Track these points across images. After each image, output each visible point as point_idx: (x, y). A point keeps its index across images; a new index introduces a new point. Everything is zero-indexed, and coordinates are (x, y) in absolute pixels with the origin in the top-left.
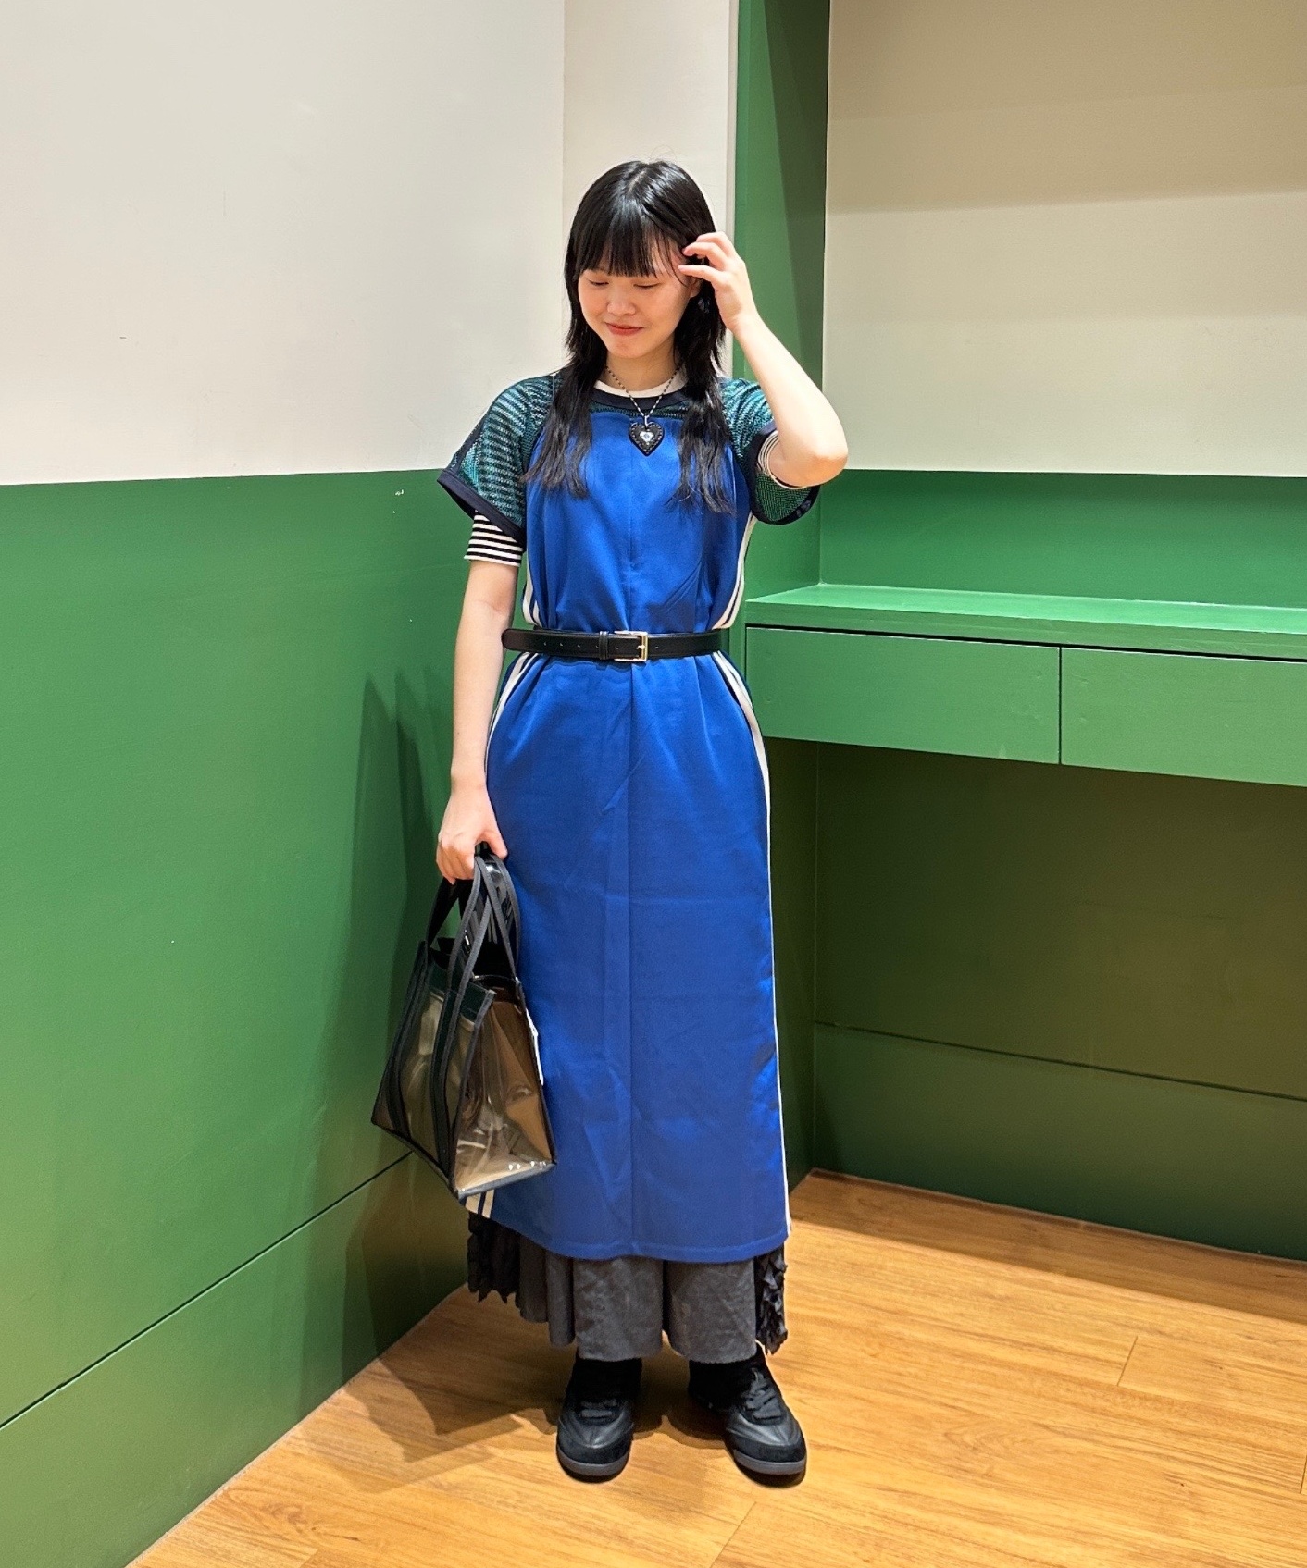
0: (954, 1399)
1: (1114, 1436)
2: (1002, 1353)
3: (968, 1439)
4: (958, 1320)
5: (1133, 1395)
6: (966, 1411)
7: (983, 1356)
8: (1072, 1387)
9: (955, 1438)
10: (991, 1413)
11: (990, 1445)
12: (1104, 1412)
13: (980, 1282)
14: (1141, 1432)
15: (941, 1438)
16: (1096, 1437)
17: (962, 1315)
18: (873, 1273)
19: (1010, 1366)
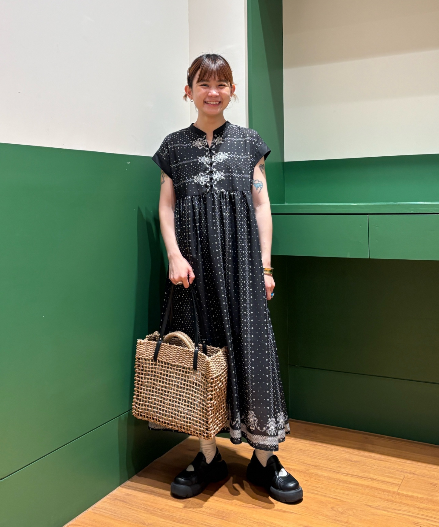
0: (336, 496)
1: (395, 509)
2: (354, 480)
3: (340, 510)
4: (338, 469)
5: (403, 495)
6: (340, 500)
9: (335, 509)
10: (349, 501)
11: (348, 512)
14: (405, 508)
15: (331, 509)
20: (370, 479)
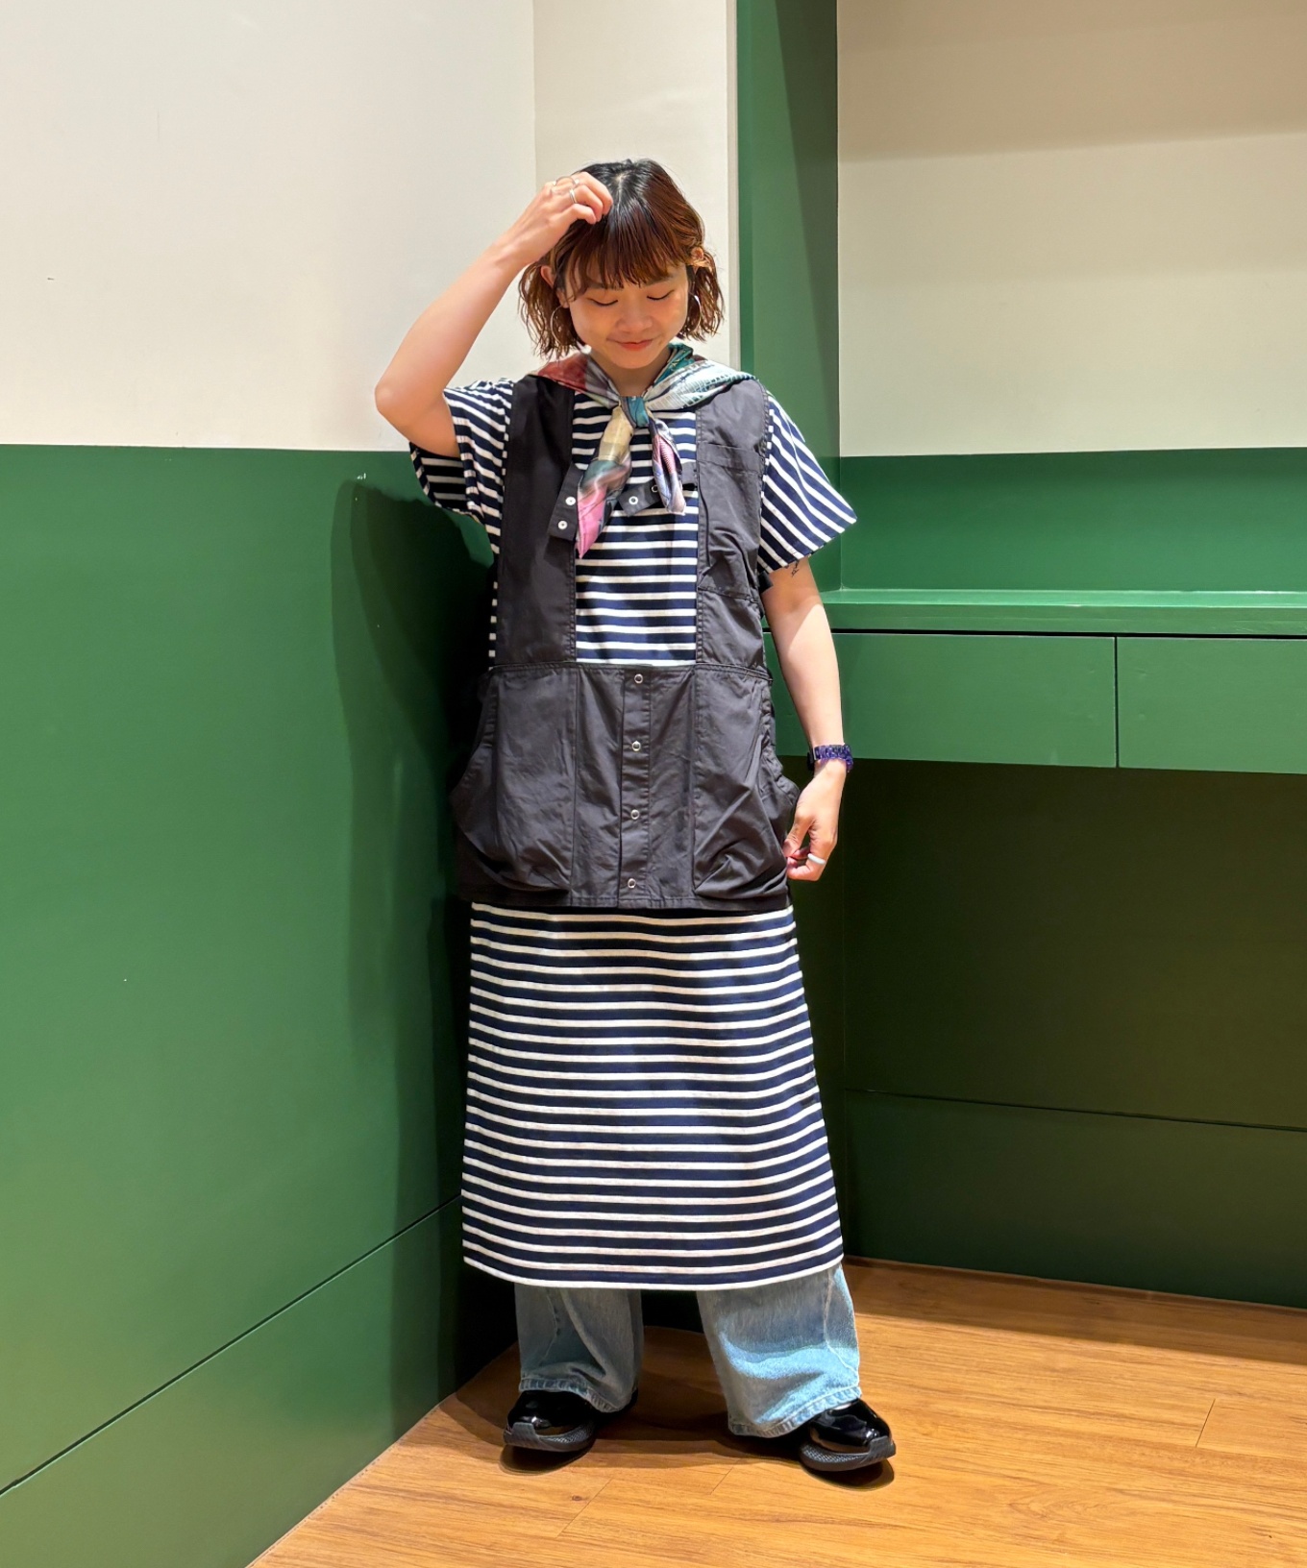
0: (1019, 1470)
1: (1194, 1496)
2: (1067, 1423)
3: (1035, 1507)
4: (1018, 1395)
5: (1214, 1455)
6: (1032, 1481)
7: (1047, 1427)
9: (1020, 1507)
10: (1060, 1482)
11: (1061, 1512)
12: (1181, 1473)
14: (1223, 1489)
15: (1006, 1508)
16: (1174, 1498)
17: (1021, 1389)
18: (921, 1354)
19: (1078, 1435)
20: (1114, 1416)
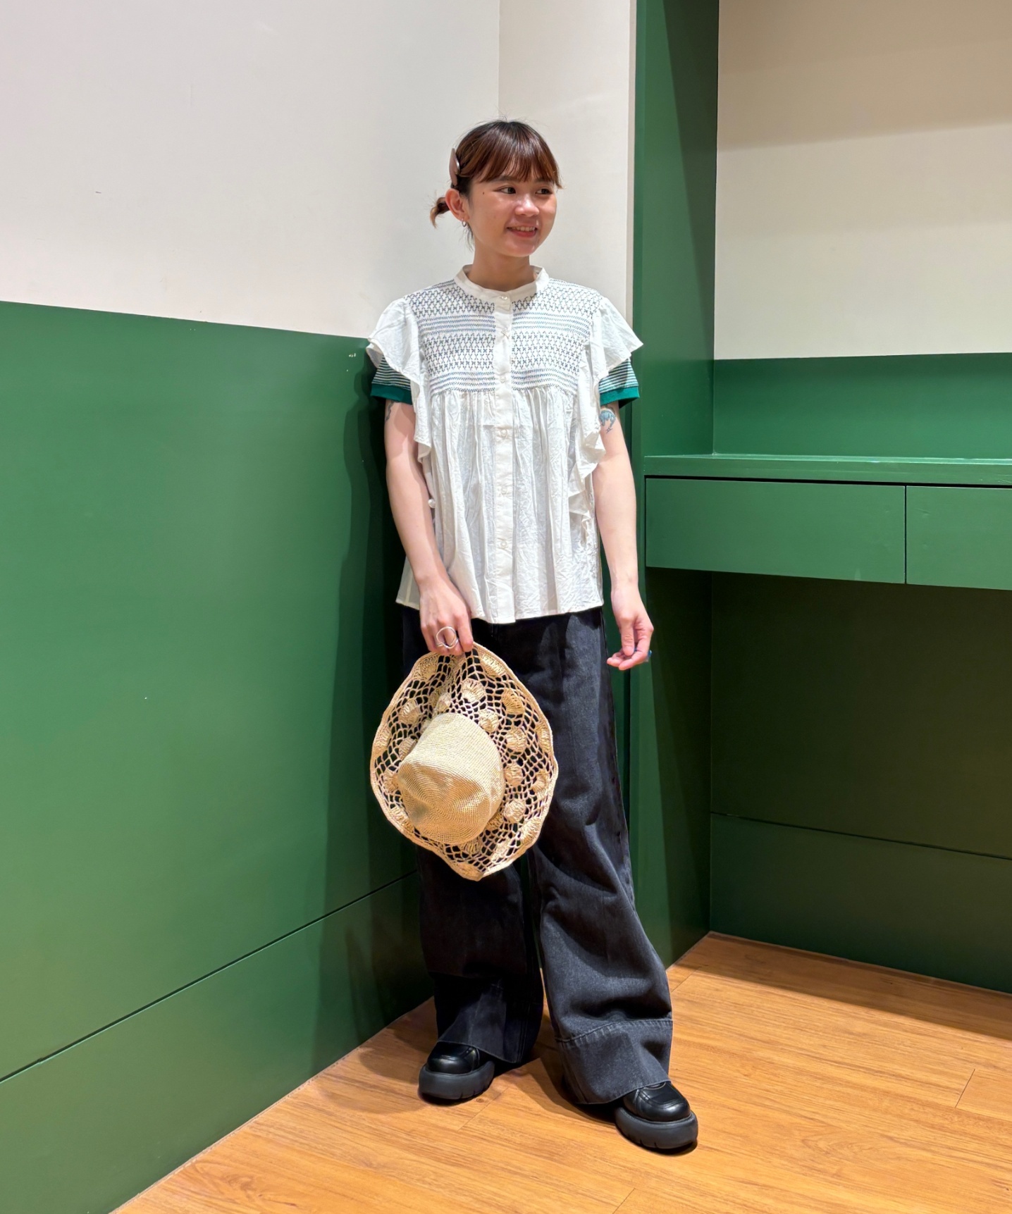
0: (814, 1112)
1: (949, 1148)
2: (856, 1078)
3: (822, 1144)
4: (821, 1050)
5: (969, 1115)
6: (822, 1122)
7: (839, 1080)
8: (916, 1107)
9: (810, 1143)
10: (844, 1125)
11: (841, 1151)
12: (941, 1128)
13: (841, 1021)
14: (973, 1146)
15: (800, 1143)
16: (933, 1148)
17: (824, 1046)
18: (753, 1011)
19: (863, 1088)
20: (894, 1075)
